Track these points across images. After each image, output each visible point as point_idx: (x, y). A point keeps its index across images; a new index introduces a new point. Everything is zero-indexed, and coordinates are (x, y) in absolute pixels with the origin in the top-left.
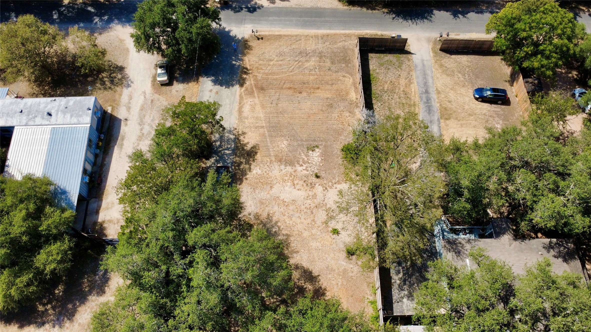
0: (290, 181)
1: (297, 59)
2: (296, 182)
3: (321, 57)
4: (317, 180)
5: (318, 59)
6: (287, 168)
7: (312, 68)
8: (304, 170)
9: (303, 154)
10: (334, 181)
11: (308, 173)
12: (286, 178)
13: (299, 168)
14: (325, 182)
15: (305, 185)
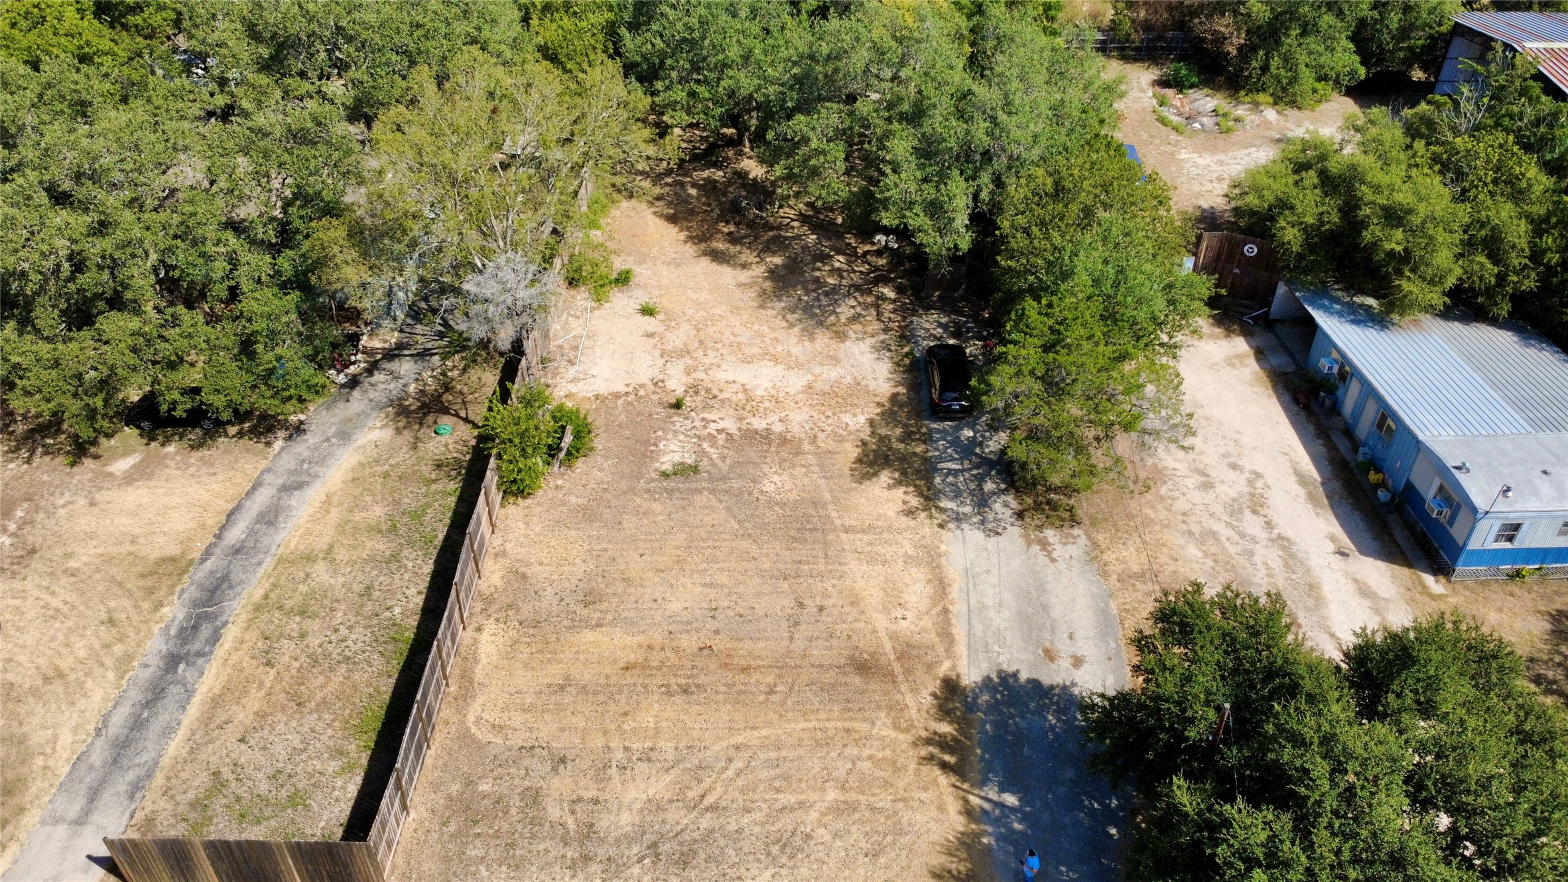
1: (706, 822)
3: (588, 831)
5: (604, 823)
6: (764, 426)
7: (642, 766)
8: (714, 421)
13: (730, 425)
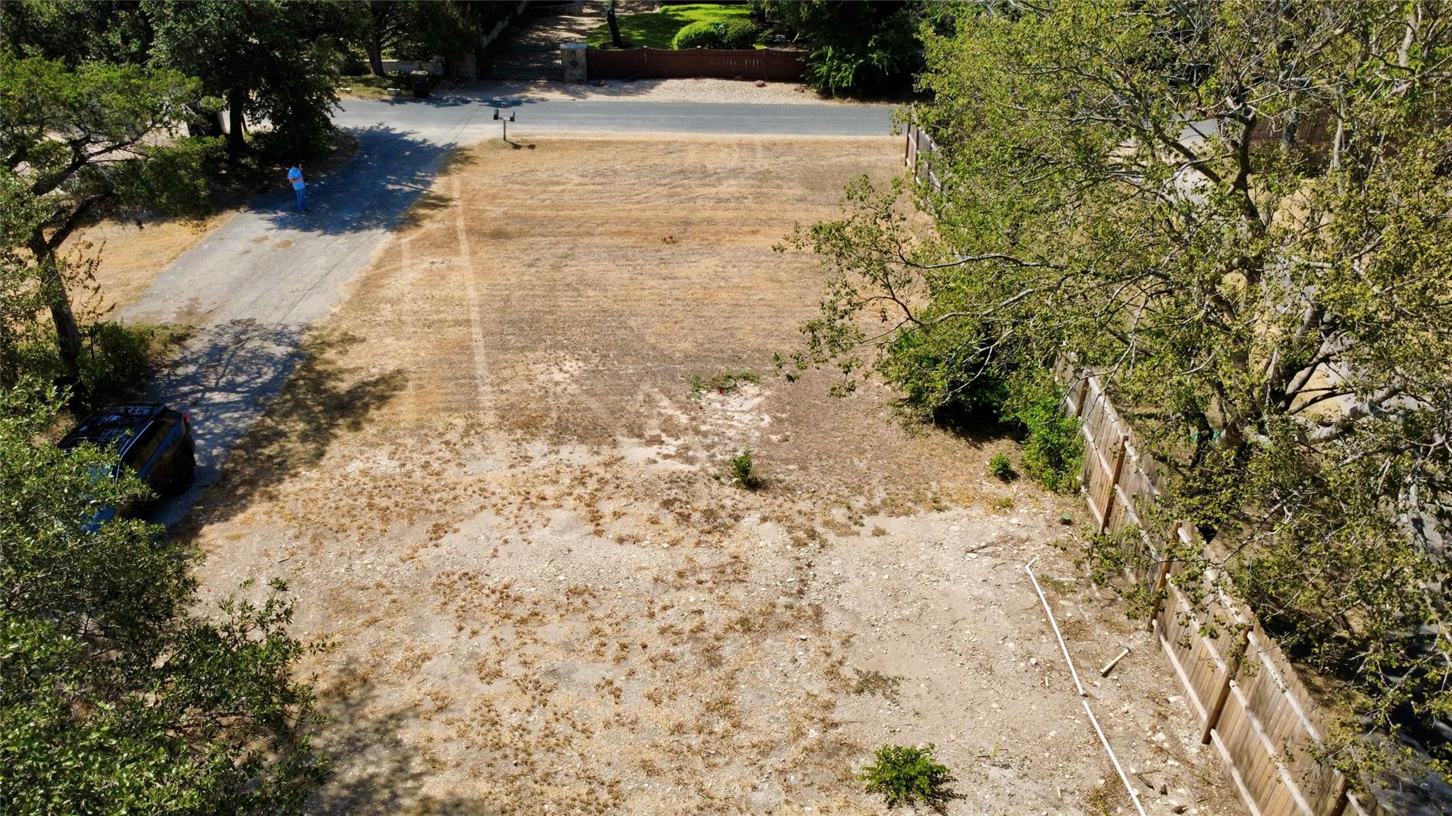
0: (570, 502)
1: (666, 181)
2: (607, 508)
3: (763, 180)
4: (752, 498)
5: (751, 182)
6: (565, 451)
7: (726, 197)
8: (666, 457)
9: (665, 402)
10: (860, 503)
11: (693, 469)
12: (549, 491)
13: (635, 452)
14: (805, 505)
15: (668, 519)
